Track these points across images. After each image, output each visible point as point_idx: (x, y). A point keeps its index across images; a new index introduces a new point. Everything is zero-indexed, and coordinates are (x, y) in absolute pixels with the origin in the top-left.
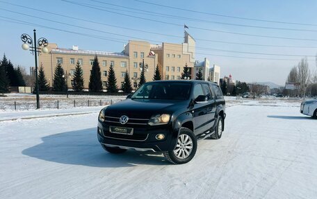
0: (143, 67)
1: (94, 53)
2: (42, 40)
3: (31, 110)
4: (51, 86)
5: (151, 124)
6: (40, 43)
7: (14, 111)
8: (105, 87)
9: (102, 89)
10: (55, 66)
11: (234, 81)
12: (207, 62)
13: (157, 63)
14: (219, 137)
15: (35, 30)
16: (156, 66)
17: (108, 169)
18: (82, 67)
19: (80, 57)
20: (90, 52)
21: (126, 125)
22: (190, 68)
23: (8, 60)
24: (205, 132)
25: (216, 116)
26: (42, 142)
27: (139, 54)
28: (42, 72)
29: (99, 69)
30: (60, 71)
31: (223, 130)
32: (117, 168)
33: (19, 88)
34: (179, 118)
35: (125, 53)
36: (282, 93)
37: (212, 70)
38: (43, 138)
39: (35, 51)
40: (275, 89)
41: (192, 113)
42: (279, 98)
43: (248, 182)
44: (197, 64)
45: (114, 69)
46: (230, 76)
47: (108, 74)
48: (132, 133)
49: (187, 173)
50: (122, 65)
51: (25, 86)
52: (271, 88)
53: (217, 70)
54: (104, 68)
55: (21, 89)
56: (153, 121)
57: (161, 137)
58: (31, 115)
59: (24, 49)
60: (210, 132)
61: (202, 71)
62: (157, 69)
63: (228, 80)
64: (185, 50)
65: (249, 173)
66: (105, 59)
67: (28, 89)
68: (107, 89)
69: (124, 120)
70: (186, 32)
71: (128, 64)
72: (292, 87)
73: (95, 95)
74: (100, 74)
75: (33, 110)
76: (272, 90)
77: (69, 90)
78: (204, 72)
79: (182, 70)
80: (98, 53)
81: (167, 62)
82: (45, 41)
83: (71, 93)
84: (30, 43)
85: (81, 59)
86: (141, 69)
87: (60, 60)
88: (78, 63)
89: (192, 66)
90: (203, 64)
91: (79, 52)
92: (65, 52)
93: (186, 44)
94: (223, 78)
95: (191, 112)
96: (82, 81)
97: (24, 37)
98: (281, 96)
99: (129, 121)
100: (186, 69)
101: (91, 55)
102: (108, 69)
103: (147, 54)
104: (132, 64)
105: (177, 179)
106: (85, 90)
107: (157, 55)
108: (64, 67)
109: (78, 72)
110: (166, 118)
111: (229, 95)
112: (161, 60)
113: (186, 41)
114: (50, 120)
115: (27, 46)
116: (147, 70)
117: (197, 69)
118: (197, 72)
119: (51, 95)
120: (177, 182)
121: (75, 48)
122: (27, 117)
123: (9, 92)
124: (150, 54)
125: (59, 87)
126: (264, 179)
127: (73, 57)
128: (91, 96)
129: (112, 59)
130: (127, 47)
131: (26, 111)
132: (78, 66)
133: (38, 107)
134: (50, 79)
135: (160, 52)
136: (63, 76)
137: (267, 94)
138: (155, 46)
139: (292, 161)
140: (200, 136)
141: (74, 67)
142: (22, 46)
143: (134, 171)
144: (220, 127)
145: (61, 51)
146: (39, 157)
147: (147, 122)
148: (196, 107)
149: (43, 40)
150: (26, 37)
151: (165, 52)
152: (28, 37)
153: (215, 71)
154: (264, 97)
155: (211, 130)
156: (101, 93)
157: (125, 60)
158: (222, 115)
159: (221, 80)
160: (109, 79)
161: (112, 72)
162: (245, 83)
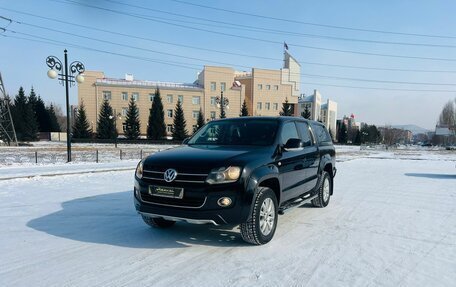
0: (221, 103)
1: (154, 85)
2: (75, 64)
3: (58, 164)
4: (95, 131)
5: (210, 181)
6: (74, 69)
7: (35, 166)
8: (169, 133)
9: (166, 135)
10: (100, 103)
11: (358, 124)
12: (318, 95)
13: (243, 97)
14: (325, 204)
15: (66, 51)
16: (242, 102)
17: (143, 251)
18: (138, 104)
19: (135, 90)
20: (149, 83)
21: (173, 184)
22: (293, 105)
23: (37, 96)
24: (301, 196)
25: (320, 172)
26: (61, 209)
27: (218, 86)
28: (82, 113)
29: (161, 107)
30: (107, 110)
31: (331, 193)
32: (158, 250)
33: (52, 134)
34: (256, 173)
35: (199, 84)
36: (431, 141)
37: (325, 108)
38: (64, 204)
39: (67, 80)
40: (421, 135)
41: (279, 167)
42: (426, 148)
43: (360, 275)
44: (303, 100)
45: (183, 107)
46: (352, 116)
47: (174, 114)
48: (181, 196)
49: (264, 259)
50: (194, 101)
51: (59, 131)
52: (415, 133)
53: (333, 107)
54: (168, 106)
55: (54, 135)
56: (214, 177)
57: (227, 201)
58: (56, 170)
59: (52, 78)
60: (311, 196)
61: (310, 110)
62: (244, 106)
63: (349, 122)
64: (285, 78)
65: (363, 261)
66: (171, 92)
67: (64, 136)
68: (172, 136)
69: (171, 175)
70: (286, 53)
71: (202, 100)
72: (445, 132)
73: (156, 143)
74: (162, 114)
75: (61, 163)
76: (415, 136)
77: (119, 137)
78: (313, 110)
79: (281, 108)
80: (159, 84)
81: (259, 96)
82: (80, 66)
83: (122, 141)
84: (60, 69)
85: (137, 93)
86: (219, 106)
87: (108, 94)
88: (132, 99)
89: (295, 101)
90: (312, 99)
91: (134, 83)
92: (114, 83)
93: (287, 70)
94: (341, 119)
95: (276, 163)
96: (138, 124)
97: (51, 60)
98: (429, 145)
99: (178, 177)
100: (286, 105)
101: (151, 87)
102: (174, 107)
103: (229, 85)
104: (208, 99)
105: (247, 268)
106: (142, 137)
107: (244, 87)
108: (112, 104)
109: (133, 112)
110: (234, 173)
111: (350, 144)
112: (249, 94)
113: (287, 66)
114: (83, 178)
115: (54, 73)
116: (228, 107)
117: (303, 106)
118: (303, 110)
119: (94, 145)
120: (247, 274)
121: (129, 78)
122: (50, 173)
123: (38, 140)
124: (235, 85)
125: (107, 133)
126: (388, 271)
127: (125, 90)
128: (150, 146)
129: (180, 93)
130: (202, 75)
131: (51, 165)
132: (133, 104)
133: (69, 160)
134: (93, 121)
135: (248, 82)
136: (111, 117)
137: (407, 142)
138: (242, 74)
139: (437, 243)
140: (292, 202)
141: (127, 104)
142: (48, 73)
143: (182, 255)
144: (327, 188)
145: (109, 83)
146: (48, 231)
147: (205, 178)
148: (285, 156)
149: (78, 65)
150: (53, 60)
151: (256, 82)
152: (56, 60)
153: (329, 109)
154: (402, 147)
155: (312, 193)
156: (164, 141)
157: (199, 94)
158: (330, 171)
159: (338, 122)
160: (175, 121)
161: (179, 112)
162: (374, 127)
